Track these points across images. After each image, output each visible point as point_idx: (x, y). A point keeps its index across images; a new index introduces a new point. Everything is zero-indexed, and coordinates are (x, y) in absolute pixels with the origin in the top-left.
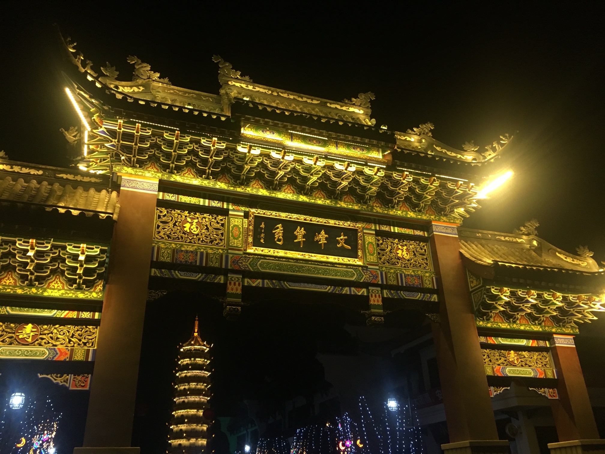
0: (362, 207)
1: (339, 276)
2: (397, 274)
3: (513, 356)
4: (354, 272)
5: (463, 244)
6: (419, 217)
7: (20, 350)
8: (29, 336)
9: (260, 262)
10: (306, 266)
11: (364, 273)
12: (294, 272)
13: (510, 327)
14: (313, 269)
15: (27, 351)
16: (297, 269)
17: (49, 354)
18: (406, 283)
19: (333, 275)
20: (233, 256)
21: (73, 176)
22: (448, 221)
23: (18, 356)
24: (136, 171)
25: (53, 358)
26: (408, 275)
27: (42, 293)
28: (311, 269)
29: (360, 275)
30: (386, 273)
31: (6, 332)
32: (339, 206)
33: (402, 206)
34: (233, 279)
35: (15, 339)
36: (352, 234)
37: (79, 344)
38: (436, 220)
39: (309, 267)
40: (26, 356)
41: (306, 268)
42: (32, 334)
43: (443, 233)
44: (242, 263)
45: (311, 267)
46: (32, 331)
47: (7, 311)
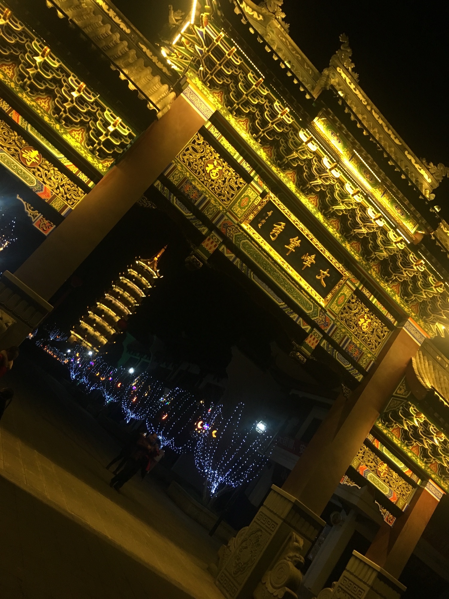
0: (362, 261)
1: (298, 300)
2: (345, 336)
3: (383, 469)
4: (312, 307)
5: (419, 355)
6: (402, 306)
7: (17, 166)
8: (30, 160)
9: (245, 241)
10: (278, 273)
11: (320, 314)
12: (265, 269)
13: (401, 446)
14: (282, 280)
15: (21, 170)
16: (269, 269)
17: (36, 186)
18: (347, 348)
19: (294, 297)
20: (228, 220)
21: (151, 54)
22: (423, 327)
23: (13, 169)
24: (204, 89)
25: (37, 191)
26: (354, 344)
27: (63, 134)
28: (281, 278)
29: (315, 314)
30: (337, 328)
31: (16, 144)
32: (344, 245)
33: (396, 286)
34: (214, 238)
35: (19, 155)
36: (336, 276)
37: (63, 196)
38: (413, 319)
39: (280, 275)
40: (18, 174)
41: (277, 274)
42: (34, 160)
43: (411, 333)
44: (230, 230)
45: (282, 277)
46: (35, 158)
47: (27, 127)
